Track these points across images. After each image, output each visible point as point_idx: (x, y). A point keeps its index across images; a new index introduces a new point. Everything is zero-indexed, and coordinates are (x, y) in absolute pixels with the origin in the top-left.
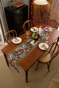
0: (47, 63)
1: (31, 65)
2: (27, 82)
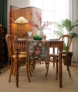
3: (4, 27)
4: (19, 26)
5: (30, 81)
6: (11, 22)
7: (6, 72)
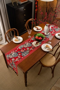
0: (51, 67)
1: (30, 67)
2: (26, 85)
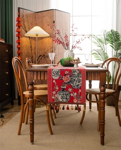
3: (7, 43)
4: (33, 41)
5: (52, 134)
6: (19, 36)
7: (13, 118)
